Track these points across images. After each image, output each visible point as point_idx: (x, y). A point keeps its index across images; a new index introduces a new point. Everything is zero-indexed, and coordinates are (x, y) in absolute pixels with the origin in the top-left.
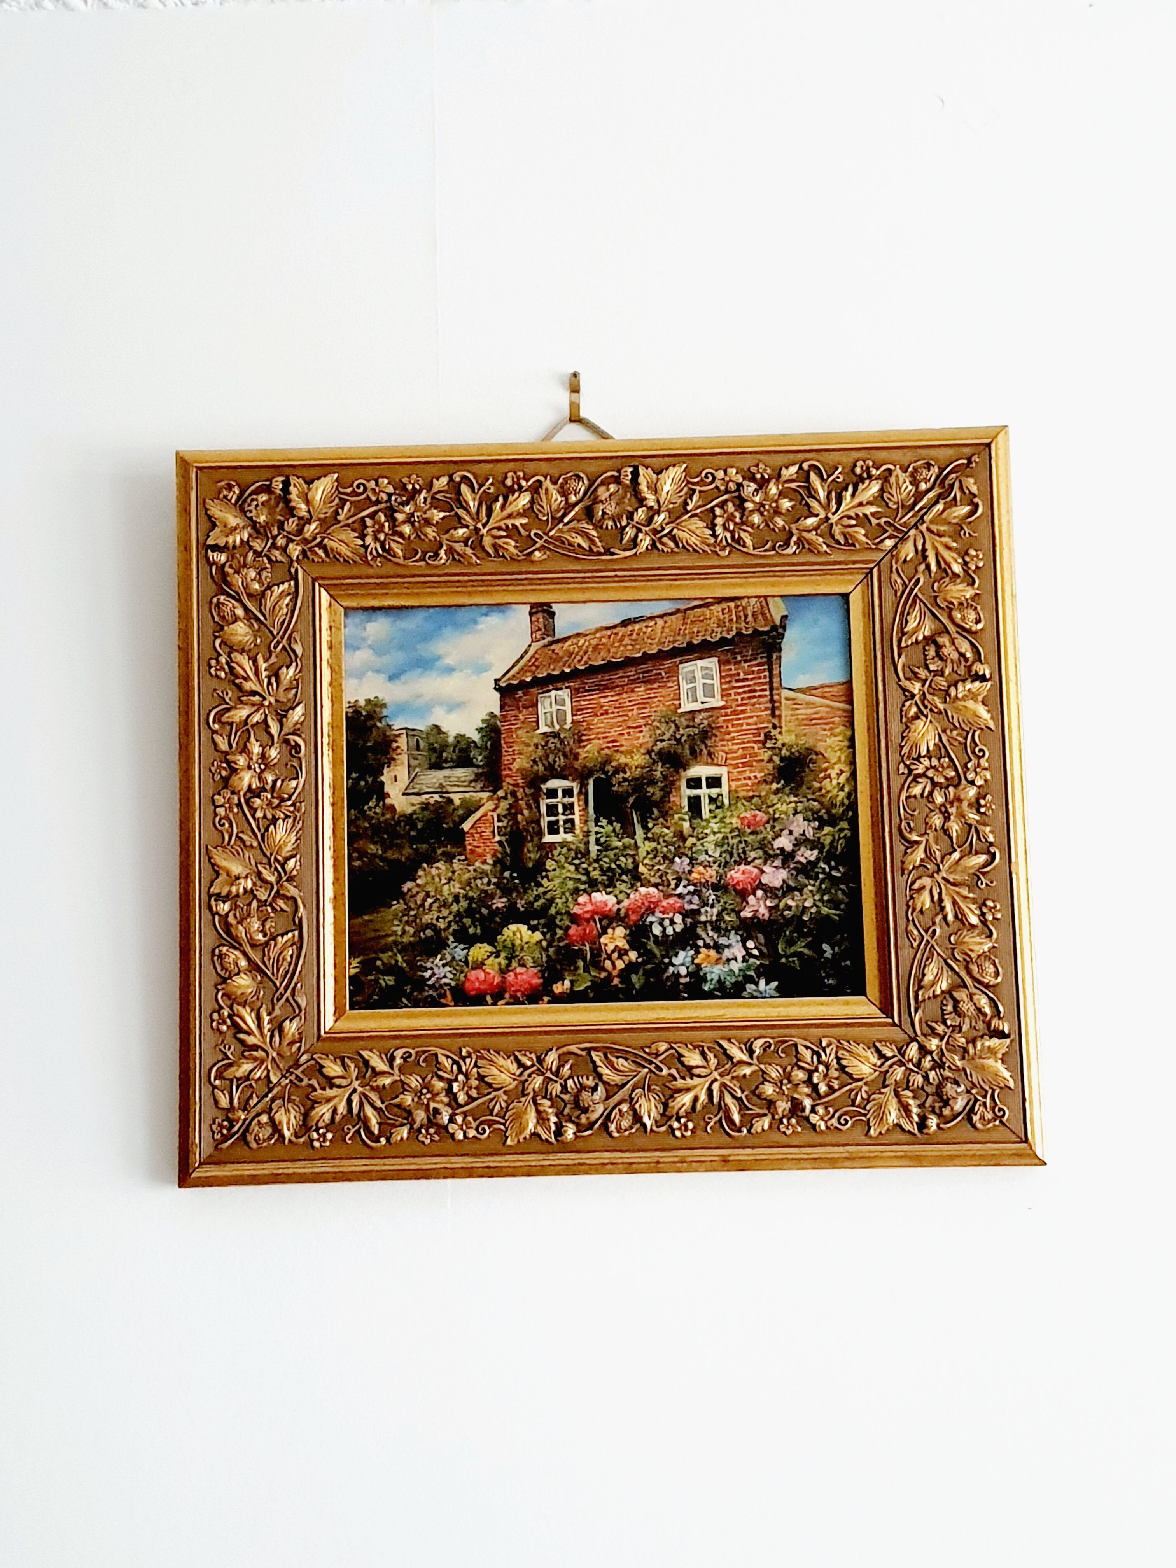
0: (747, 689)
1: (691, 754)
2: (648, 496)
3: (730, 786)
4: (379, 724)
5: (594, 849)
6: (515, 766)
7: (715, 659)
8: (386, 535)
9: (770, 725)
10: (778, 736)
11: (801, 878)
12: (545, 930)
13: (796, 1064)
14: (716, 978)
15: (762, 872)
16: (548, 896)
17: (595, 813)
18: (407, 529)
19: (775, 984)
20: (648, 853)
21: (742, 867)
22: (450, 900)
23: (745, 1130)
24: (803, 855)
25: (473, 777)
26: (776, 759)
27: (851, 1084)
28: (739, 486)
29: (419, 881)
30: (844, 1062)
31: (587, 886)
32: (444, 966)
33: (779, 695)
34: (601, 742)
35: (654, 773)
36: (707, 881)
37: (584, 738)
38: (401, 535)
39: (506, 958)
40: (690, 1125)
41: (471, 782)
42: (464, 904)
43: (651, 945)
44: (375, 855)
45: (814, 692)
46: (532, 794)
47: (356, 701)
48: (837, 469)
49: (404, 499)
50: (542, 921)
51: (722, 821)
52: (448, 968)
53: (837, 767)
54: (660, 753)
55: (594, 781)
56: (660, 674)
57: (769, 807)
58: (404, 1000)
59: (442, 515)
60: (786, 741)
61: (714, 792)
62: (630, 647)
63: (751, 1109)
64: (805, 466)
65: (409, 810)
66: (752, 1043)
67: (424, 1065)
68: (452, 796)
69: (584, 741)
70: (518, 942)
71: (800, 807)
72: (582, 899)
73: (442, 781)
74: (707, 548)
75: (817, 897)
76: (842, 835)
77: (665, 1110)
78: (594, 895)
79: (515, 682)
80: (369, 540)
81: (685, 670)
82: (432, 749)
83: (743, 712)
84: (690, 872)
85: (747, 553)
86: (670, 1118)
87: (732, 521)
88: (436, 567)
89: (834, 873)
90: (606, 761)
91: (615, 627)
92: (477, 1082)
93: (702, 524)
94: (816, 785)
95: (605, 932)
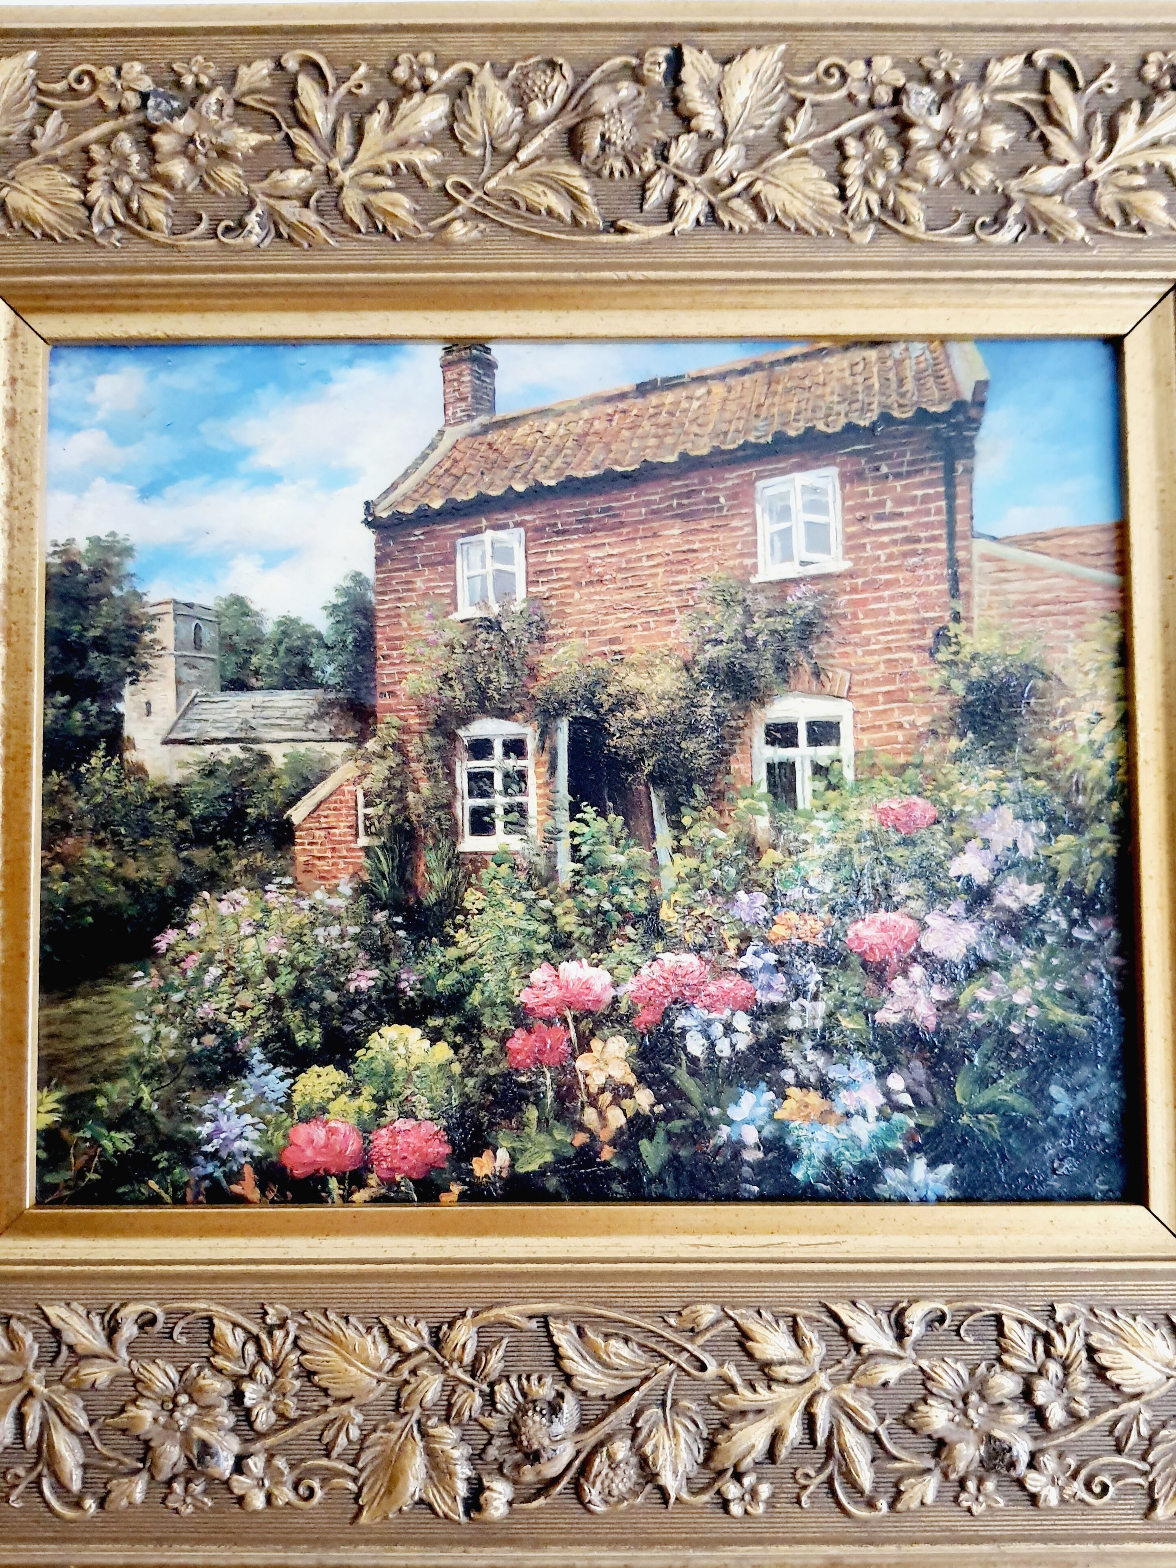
0: (898, 536)
1: (778, 670)
2: (700, 108)
3: (858, 742)
4: (116, 592)
5: (566, 867)
6: (406, 687)
7: (833, 471)
8: (135, 181)
9: (947, 615)
10: (963, 638)
11: (1008, 944)
12: (458, 1039)
13: (999, 1360)
14: (820, 1153)
15: (924, 926)
16: (467, 967)
17: (571, 791)
18: (178, 169)
19: (946, 1169)
20: (680, 880)
21: (882, 916)
22: (259, 969)
23: (883, 1504)
24: (1011, 894)
25: (313, 709)
26: (959, 687)
27: (1115, 1405)
28: (898, 93)
29: (192, 929)
30: (1104, 1359)
31: (549, 946)
32: (240, 1112)
33: (967, 548)
34: (586, 641)
35: (700, 711)
36: (807, 944)
37: (551, 632)
38: (166, 181)
39: (375, 1098)
40: (765, 1490)
41: (312, 718)
42: (287, 980)
43: (683, 1078)
44: (99, 870)
45: (1040, 543)
46: (438, 749)
47: (70, 542)
48: (1106, 67)
49: (176, 104)
50: (455, 1020)
51: (839, 815)
52: (247, 1118)
53: (1087, 706)
54: (711, 670)
55: (571, 723)
56: (716, 500)
57: (939, 788)
58: (152, 1183)
59: (254, 139)
60: (980, 648)
61: (824, 753)
62: (652, 442)
63: (896, 1459)
64: (1040, 58)
65: (175, 776)
66: (904, 1310)
67: (183, 1340)
68: (268, 748)
69: (551, 639)
70: (400, 1064)
71: (1008, 790)
72: (540, 974)
73: (248, 716)
74: (826, 225)
75: (1041, 985)
76: (1096, 854)
77: (708, 1458)
78: (564, 966)
79: (409, 509)
80: (96, 192)
81: (769, 492)
82: (228, 646)
83: (888, 584)
84: (769, 922)
85: (911, 239)
86: (721, 1473)
87: (883, 167)
88: (240, 251)
89: (1077, 933)
90: (597, 683)
91: (623, 396)
92: (297, 1384)
93: (816, 172)
94: (1042, 743)
95: (584, 1045)
